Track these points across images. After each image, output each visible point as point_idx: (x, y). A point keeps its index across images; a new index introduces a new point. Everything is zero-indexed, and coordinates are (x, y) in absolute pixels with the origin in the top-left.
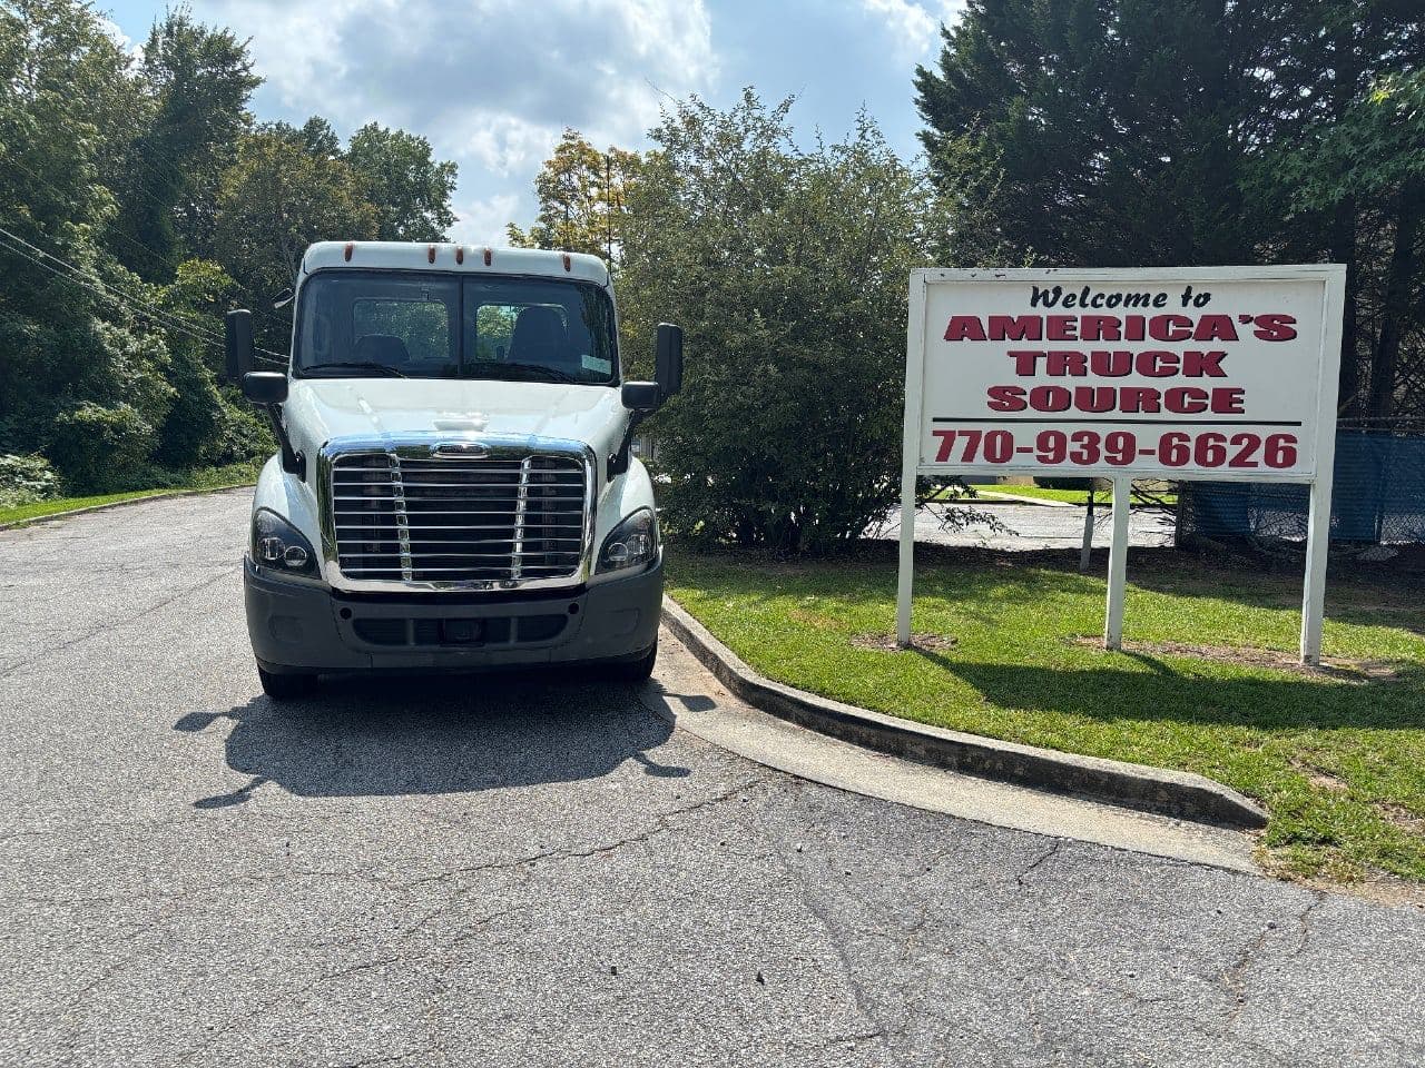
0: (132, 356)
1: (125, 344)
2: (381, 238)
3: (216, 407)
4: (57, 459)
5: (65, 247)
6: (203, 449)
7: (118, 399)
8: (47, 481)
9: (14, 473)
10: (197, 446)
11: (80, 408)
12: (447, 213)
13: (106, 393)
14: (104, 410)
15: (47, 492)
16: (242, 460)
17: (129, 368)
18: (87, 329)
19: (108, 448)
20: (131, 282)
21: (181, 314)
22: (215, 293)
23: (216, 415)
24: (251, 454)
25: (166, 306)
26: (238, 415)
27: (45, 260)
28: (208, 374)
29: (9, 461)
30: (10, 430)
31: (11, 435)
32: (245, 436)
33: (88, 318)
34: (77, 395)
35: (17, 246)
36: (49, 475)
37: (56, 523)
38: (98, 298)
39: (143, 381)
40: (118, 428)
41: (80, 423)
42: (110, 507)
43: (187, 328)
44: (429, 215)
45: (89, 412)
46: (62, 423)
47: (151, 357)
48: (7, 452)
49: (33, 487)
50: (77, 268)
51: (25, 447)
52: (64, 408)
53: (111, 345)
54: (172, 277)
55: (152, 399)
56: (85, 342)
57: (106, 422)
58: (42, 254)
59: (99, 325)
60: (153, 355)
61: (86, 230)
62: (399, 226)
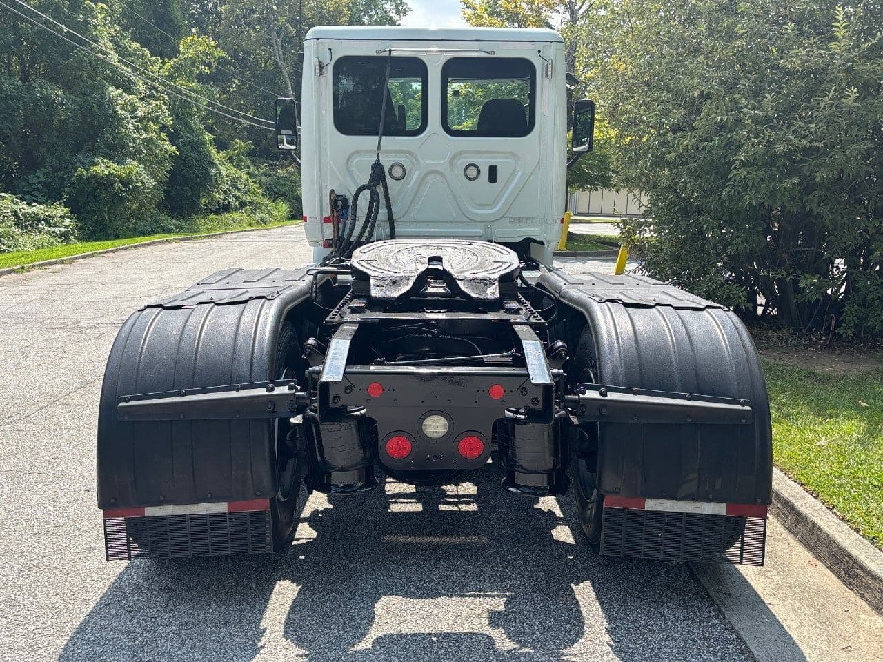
0: (141, 120)
1: (134, 109)
2: (351, 23)
3: (213, 165)
4: (76, 209)
5: (86, 23)
6: (203, 201)
7: (126, 156)
8: (66, 227)
9: (39, 221)
10: (198, 198)
11: (94, 164)
12: (403, 4)
13: (117, 151)
14: (115, 166)
15: (65, 237)
16: (236, 210)
17: (137, 129)
18: (103, 95)
19: (118, 199)
20: (143, 55)
21: (182, 84)
22: (209, 65)
23: (213, 171)
24: (243, 205)
25: (171, 77)
26: (234, 172)
27: (69, 35)
28: (208, 137)
29: (34, 209)
30: (39, 183)
31: (40, 186)
32: (239, 190)
33: (103, 86)
34: (94, 151)
35: (46, 22)
36: (67, 222)
37: (59, 266)
38: (113, 70)
39: (148, 141)
40: (126, 182)
41: (95, 176)
42: (111, 251)
43: (187, 96)
44: (388, 6)
45: (103, 167)
46: (80, 177)
47: (156, 120)
48: (35, 202)
49: (54, 232)
50: (96, 42)
51: (50, 196)
52: (83, 164)
53: (123, 109)
54: (175, 52)
55: (156, 156)
56: (100, 105)
57: (115, 176)
58: (66, 29)
59: (113, 92)
60: (157, 117)
61: (103, 8)
62: (365, 15)
